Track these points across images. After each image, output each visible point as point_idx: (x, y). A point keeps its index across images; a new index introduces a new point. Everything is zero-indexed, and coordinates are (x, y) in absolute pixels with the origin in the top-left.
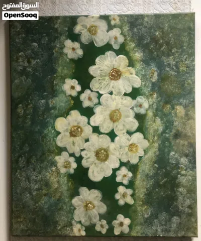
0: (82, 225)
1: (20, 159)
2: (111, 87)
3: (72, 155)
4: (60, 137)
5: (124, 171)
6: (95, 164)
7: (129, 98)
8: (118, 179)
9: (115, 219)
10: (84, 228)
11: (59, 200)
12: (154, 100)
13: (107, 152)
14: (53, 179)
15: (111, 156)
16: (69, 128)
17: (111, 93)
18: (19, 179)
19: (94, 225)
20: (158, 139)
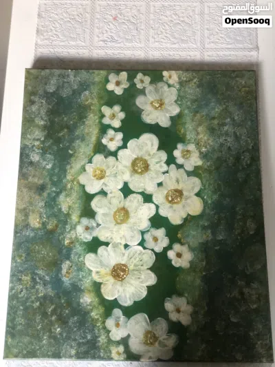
0: (167, 83)
1: (249, 162)
2: (126, 255)
3: (180, 166)
4: (197, 190)
5: (112, 146)
6: (149, 155)
7: (102, 239)
8: (120, 136)
9: (125, 90)
10: (165, 79)
11: (197, 112)
12: (68, 236)
13: (134, 170)
14: (204, 137)
15: (129, 164)
16: (183, 201)
17: (126, 246)
18: (249, 138)
19: (151, 83)
20: (66, 185)
